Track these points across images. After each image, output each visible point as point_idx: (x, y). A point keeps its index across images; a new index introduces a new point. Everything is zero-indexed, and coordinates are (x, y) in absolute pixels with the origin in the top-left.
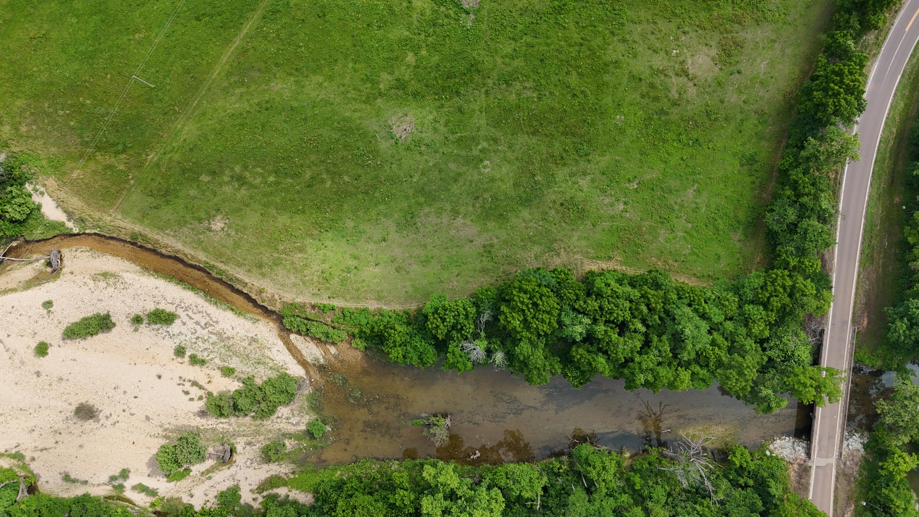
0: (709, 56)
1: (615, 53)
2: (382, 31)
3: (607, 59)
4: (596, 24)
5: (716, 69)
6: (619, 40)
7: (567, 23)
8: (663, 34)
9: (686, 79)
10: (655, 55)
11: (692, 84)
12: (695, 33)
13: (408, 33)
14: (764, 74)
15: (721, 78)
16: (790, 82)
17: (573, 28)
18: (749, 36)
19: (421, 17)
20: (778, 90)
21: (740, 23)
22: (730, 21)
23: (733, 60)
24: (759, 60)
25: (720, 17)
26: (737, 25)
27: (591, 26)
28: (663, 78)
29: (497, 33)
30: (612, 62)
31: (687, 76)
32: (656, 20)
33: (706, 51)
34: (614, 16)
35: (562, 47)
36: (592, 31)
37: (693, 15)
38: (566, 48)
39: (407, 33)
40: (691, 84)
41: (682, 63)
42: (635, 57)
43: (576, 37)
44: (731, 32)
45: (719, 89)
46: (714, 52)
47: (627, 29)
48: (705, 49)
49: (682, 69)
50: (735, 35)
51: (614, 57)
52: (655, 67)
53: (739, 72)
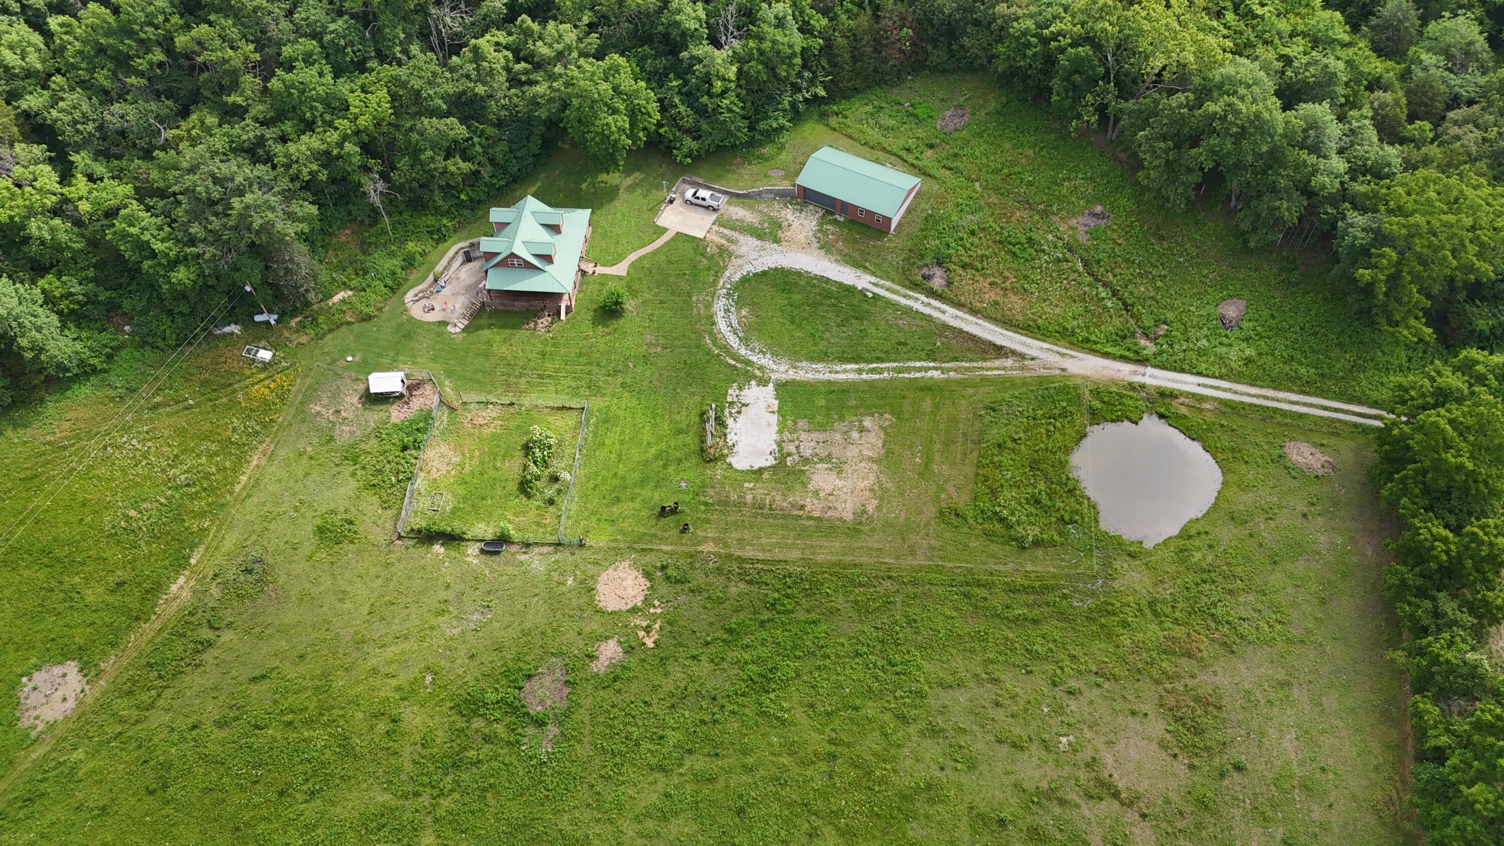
0: (1149, 739)
1: (919, 766)
2: (318, 803)
3: (904, 782)
4: (858, 702)
5: (1180, 767)
6: (922, 733)
7: (788, 711)
8: (1022, 703)
9: (1116, 804)
10: (1019, 755)
11: (1137, 817)
12: (1096, 691)
13: (387, 797)
14: (1302, 763)
15: (1200, 791)
16: (1373, 775)
17: (805, 721)
18: (1223, 680)
19: (424, 752)
20: (1354, 798)
21: (1189, 655)
22: (1165, 652)
23: (1212, 738)
24: (1273, 733)
25: (1138, 648)
26: (1184, 660)
27: (847, 707)
28: (1057, 810)
29: (618, 760)
30: (918, 790)
31: (1116, 795)
32: (996, 674)
33: (1139, 728)
34: (893, 677)
35: (784, 769)
36: (850, 719)
37: (1077, 651)
38: (795, 771)
39: (383, 798)
40: (1131, 816)
41: (1091, 764)
42: (972, 767)
43: (816, 741)
44: (1179, 677)
45: (1208, 818)
46: (1158, 727)
47: (932, 703)
48: (1134, 723)
49: (1097, 779)
50: (1191, 683)
51: (921, 774)
52: (1029, 786)
53: (1239, 768)
